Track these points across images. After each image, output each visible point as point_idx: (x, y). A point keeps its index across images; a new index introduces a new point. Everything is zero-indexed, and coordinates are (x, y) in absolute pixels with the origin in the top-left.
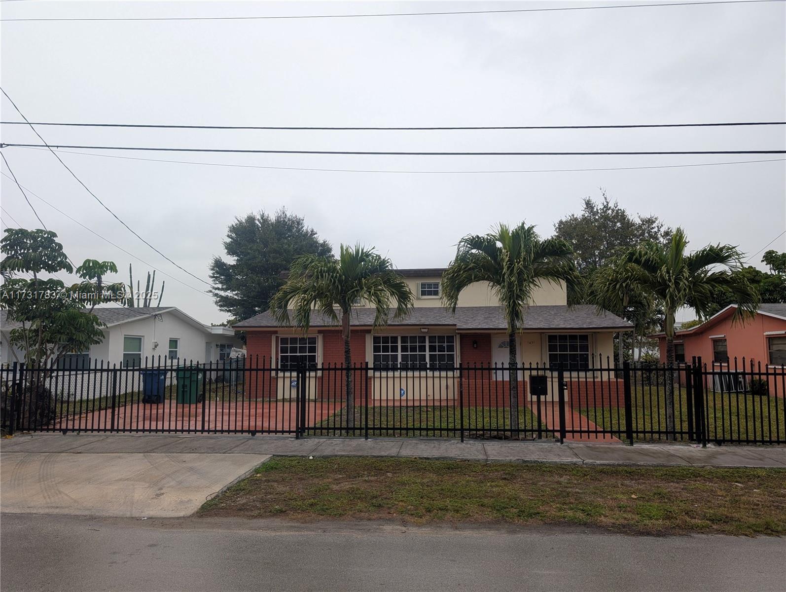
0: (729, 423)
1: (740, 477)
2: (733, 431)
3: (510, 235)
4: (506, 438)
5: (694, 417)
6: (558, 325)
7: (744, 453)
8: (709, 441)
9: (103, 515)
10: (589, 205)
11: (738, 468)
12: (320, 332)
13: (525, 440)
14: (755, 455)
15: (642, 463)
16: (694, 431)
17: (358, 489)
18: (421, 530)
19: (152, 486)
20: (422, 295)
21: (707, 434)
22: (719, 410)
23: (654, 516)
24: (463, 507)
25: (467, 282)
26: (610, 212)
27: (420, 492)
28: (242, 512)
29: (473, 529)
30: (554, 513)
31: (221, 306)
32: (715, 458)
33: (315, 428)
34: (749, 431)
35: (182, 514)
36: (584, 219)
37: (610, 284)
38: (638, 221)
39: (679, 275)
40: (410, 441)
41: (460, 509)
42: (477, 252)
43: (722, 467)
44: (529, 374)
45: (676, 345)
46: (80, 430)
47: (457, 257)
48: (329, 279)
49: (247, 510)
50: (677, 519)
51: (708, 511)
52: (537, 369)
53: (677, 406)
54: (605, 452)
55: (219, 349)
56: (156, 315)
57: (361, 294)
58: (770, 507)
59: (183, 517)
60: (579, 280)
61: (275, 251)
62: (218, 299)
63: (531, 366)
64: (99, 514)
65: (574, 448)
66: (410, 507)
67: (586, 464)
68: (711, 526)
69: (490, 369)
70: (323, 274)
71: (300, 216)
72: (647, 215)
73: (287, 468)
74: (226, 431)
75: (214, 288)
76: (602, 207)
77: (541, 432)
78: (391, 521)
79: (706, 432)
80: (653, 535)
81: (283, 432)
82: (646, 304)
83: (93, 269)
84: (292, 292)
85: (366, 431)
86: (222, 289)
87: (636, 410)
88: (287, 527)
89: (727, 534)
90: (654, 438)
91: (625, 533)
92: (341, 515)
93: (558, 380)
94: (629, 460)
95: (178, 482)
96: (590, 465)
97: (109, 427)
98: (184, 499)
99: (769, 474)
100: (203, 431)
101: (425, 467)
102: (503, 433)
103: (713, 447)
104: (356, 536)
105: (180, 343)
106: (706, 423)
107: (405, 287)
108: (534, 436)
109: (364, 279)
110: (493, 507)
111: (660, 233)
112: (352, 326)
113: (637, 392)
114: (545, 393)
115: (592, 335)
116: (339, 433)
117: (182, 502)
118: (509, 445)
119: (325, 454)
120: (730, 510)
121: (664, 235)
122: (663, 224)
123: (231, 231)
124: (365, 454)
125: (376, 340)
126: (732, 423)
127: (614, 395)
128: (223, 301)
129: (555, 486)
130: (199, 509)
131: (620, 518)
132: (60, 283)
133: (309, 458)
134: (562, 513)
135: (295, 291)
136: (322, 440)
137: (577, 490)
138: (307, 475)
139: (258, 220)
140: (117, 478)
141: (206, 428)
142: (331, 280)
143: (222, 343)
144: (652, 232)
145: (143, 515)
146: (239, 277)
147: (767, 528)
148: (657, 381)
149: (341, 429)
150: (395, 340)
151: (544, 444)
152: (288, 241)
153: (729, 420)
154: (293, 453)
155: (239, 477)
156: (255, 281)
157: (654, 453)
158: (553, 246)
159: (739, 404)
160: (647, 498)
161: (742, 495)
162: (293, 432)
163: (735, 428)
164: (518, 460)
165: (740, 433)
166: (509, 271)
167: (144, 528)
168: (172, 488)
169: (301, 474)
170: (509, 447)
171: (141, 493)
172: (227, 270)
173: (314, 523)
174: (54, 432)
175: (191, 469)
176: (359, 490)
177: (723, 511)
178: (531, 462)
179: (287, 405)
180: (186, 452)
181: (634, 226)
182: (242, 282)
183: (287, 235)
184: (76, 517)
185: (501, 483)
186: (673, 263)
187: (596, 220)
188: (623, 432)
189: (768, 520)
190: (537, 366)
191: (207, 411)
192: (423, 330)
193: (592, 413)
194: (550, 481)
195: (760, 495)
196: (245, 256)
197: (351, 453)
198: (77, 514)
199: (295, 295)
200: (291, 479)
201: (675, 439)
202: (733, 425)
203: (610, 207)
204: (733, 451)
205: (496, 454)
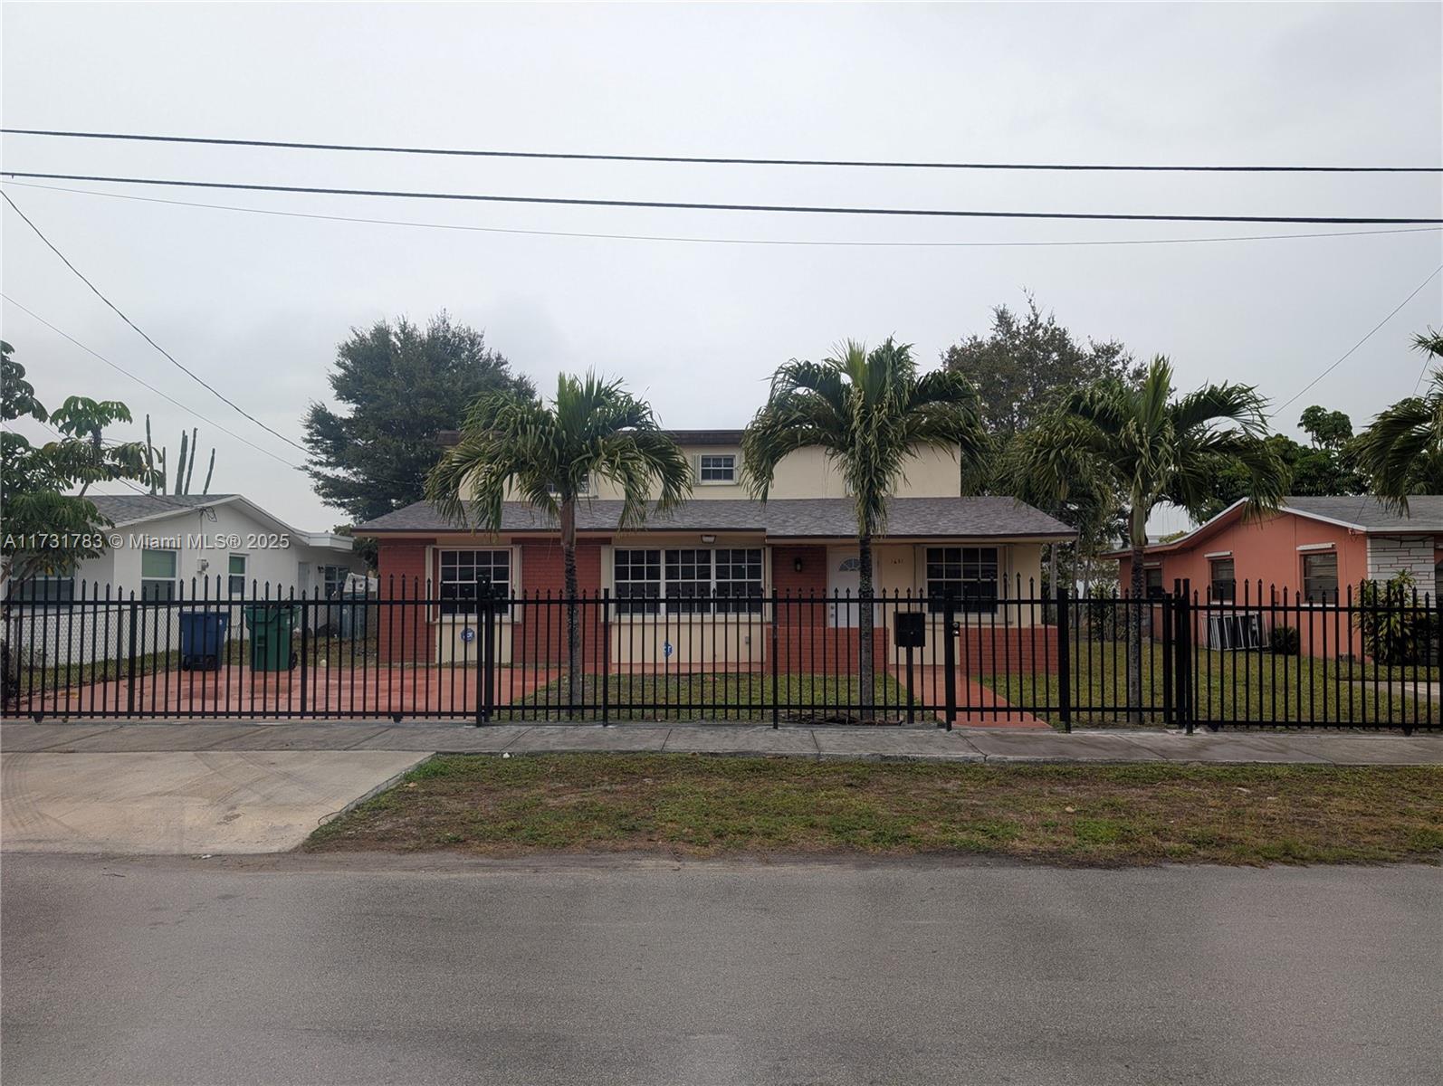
0: (1232, 696)
1: (1247, 779)
2: (1238, 709)
3: (866, 362)
4: (852, 722)
5: (1174, 688)
6: (946, 530)
7: (1255, 743)
8: (1198, 724)
9: (128, 852)
10: (1003, 319)
11: (1244, 764)
12: (515, 541)
13: (886, 725)
14: (1271, 744)
15: (1085, 759)
16: (1174, 706)
17: (593, 804)
18: (707, 865)
19: (215, 803)
20: (703, 478)
21: (1194, 713)
22: (1216, 676)
23: (1102, 838)
24: (779, 828)
25: (787, 445)
26: (1040, 332)
27: (703, 806)
28: (386, 843)
29: (795, 863)
30: (936, 836)
31: (325, 495)
32: (1207, 750)
33: (511, 708)
34: (1265, 708)
35: (275, 849)
36: (996, 345)
37: (1038, 452)
38: (1089, 351)
39: (1157, 435)
40: (683, 728)
41: (774, 831)
42: (807, 392)
43: (1217, 764)
44: (895, 610)
45: (1148, 571)
46: (68, 713)
47: (771, 400)
48: (537, 437)
49: (395, 840)
50: (1139, 842)
51: (1191, 829)
52: (908, 601)
53: (1146, 671)
54: (1023, 743)
55: (324, 575)
56: (203, 510)
57: (596, 465)
58: (1293, 822)
59: (279, 853)
60: (985, 443)
61: (429, 394)
62: (321, 482)
63: (897, 595)
64: (119, 851)
65: (969, 737)
66: (686, 830)
67: (990, 761)
68: (1195, 852)
69: (825, 601)
70: (526, 427)
71: (476, 329)
72: (1104, 341)
73: (463, 773)
74: (346, 714)
75: (311, 462)
76: (1027, 324)
77: (912, 710)
78: (654, 852)
79: (1194, 710)
80: (1100, 867)
81: (452, 714)
82: (1100, 498)
83: (85, 415)
84: (468, 461)
85: (605, 712)
86: (328, 464)
87: (1078, 677)
88: (469, 864)
89: (1220, 864)
90: (1106, 720)
91: (1055, 865)
92: (564, 845)
93: (945, 627)
94: (1062, 753)
95: (264, 796)
96: (998, 762)
97: (124, 707)
98: (277, 823)
99: (1294, 774)
100: (303, 713)
101: (712, 768)
102: (846, 712)
103: (1204, 733)
104: (591, 876)
105: (249, 562)
106: (1194, 696)
107: (676, 454)
108: (901, 718)
109: (602, 438)
110: (832, 829)
111: (1126, 373)
112: (578, 530)
113: (1080, 651)
114: (922, 644)
115: (1005, 547)
116: (556, 717)
117: (273, 829)
118: (858, 733)
119: (531, 749)
120: (1227, 828)
121: (1134, 377)
122: (1133, 356)
123: (343, 355)
124: (604, 748)
125: (620, 556)
126: (1238, 696)
127: (1040, 652)
128: (331, 487)
129: (938, 795)
130: (308, 839)
131: (1044, 840)
132: (22, 441)
133: (502, 755)
134: (949, 836)
135: (470, 460)
136: (523, 728)
137: (974, 801)
138: (501, 784)
139: (396, 334)
140: (149, 792)
141: (309, 708)
142: (540, 439)
143: (328, 563)
144: (1112, 370)
145: (203, 850)
146: (360, 442)
147: (1286, 854)
148: (1115, 634)
149: (559, 708)
150: (654, 556)
151: (917, 731)
152: (453, 374)
153: (1232, 691)
154: (474, 749)
155: (377, 787)
156: (390, 449)
157: (1104, 743)
158: (940, 383)
159: (1250, 668)
160: (1091, 811)
161: (1248, 805)
162: (471, 714)
163: (1241, 704)
164: (873, 755)
165: (1250, 712)
166: (863, 425)
167: (207, 871)
168: (255, 805)
169: (490, 782)
170: (857, 736)
171: (195, 815)
172: (338, 428)
173: (517, 859)
174: (17, 717)
175: (287, 775)
176: (596, 805)
177: (1217, 829)
178: (895, 759)
179: (459, 673)
180: (274, 748)
181: (1082, 359)
182: (365, 452)
183: (450, 365)
184: (77, 857)
185: (844, 791)
186: (1149, 414)
187: (1016, 348)
188: (1055, 710)
189: (1288, 841)
190: (909, 596)
191: (310, 683)
192: (705, 539)
193: (1001, 683)
194: (928, 789)
195: (1277, 804)
196: (371, 401)
197: (578, 748)
198: (79, 850)
199: (473, 466)
200: (471, 791)
201: (1141, 722)
202: (1238, 699)
203: (1041, 325)
204: (1238, 739)
205: (836, 747)
